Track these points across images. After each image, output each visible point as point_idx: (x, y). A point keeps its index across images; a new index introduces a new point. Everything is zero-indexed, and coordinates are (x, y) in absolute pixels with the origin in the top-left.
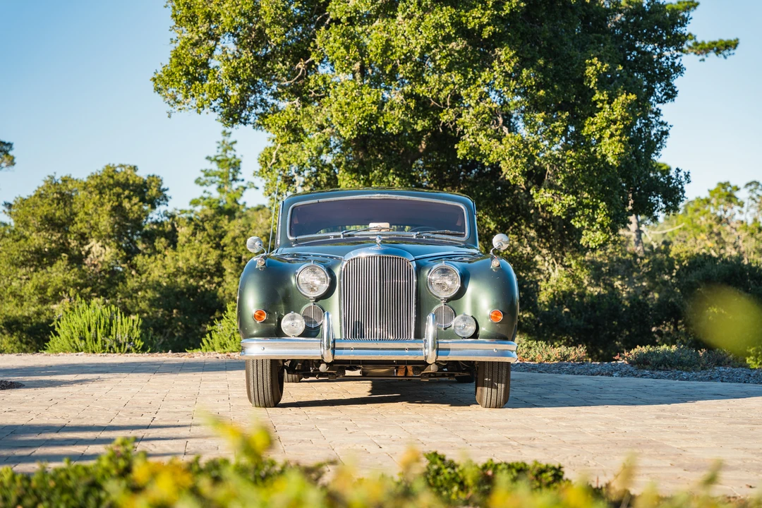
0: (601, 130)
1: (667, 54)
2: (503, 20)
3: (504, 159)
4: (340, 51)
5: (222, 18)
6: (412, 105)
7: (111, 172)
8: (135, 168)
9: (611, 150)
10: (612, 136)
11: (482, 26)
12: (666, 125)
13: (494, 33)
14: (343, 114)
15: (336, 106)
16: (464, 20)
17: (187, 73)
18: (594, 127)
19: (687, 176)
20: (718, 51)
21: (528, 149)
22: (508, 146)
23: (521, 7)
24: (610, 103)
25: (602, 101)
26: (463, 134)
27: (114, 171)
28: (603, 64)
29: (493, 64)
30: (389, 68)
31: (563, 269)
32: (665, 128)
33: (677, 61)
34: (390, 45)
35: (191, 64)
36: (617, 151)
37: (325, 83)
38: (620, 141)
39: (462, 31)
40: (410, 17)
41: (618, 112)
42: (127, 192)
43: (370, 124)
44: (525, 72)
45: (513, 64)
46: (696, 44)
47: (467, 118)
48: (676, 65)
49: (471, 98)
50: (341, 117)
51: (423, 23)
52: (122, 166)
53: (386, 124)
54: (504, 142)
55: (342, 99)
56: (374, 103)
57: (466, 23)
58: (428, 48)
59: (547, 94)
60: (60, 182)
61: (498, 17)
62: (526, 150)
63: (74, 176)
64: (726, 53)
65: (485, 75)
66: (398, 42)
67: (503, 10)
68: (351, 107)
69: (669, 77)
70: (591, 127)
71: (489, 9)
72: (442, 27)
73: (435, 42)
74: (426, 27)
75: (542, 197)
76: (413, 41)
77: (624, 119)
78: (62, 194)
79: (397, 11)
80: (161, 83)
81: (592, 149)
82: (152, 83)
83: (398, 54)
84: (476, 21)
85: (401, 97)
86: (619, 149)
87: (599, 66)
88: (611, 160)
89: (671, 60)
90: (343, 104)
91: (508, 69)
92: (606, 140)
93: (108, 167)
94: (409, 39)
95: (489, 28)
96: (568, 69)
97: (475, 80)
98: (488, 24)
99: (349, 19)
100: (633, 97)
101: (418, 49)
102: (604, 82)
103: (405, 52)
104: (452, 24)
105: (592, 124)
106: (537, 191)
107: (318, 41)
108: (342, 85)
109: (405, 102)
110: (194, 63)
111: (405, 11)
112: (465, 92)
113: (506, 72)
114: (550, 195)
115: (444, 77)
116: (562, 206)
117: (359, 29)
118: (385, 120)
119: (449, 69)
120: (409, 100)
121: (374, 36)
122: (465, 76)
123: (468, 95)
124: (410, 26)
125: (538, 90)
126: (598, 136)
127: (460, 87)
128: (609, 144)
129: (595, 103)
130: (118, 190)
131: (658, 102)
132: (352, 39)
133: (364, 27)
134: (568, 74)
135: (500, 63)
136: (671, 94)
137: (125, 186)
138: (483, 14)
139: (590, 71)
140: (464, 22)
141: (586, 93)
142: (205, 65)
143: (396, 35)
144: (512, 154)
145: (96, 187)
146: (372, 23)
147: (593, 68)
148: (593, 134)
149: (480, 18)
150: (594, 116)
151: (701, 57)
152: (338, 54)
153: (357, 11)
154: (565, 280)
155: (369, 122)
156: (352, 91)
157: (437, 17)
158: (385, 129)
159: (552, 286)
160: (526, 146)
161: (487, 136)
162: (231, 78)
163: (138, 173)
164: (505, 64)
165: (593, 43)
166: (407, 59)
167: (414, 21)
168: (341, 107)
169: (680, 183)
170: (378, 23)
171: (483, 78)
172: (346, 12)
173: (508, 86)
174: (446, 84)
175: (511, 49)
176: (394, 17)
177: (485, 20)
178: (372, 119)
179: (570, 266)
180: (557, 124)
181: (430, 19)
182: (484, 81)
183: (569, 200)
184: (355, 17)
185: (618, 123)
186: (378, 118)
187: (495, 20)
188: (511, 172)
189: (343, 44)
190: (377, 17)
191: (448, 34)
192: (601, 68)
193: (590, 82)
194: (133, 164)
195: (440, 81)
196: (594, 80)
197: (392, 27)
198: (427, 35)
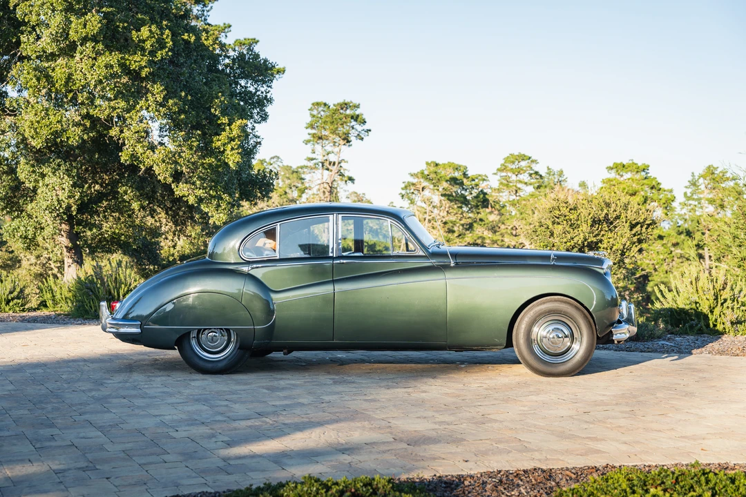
0: (224, 145)
1: (263, 89)
2: (156, 64)
3: (158, 165)
4: (33, 81)
6: (88, 124)
9: (232, 159)
10: (232, 149)
11: (141, 68)
12: (259, 137)
13: (150, 73)
14: (34, 130)
15: (28, 123)
16: (128, 62)
18: (220, 143)
19: (276, 174)
21: (175, 158)
22: (161, 156)
23: (169, 56)
24: (229, 125)
25: (224, 124)
26: (124, 144)
28: (225, 98)
29: (148, 95)
30: (70, 95)
31: (185, 238)
32: (259, 140)
33: (269, 95)
34: (71, 78)
36: (236, 160)
38: (238, 153)
39: (126, 71)
41: (235, 132)
43: (56, 138)
44: (171, 101)
45: (162, 96)
47: (127, 133)
48: (268, 97)
49: (132, 119)
51: (96, 63)
53: (68, 138)
54: (157, 152)
56: (58, 122)
57: (129, 65)
58: (100, 82)
59: (186, 117)
61: (153, 62)
62: (173, 158)
64: (277, 76)
65: (142, 103)
66: (77, 76)
67: (156, 56)
68: (40, 125)
69: (263, 105)
70: (217, 143)
71: (146, 56)
72: (112, 67)
73: (106, 78)
74: (99, 67)
75: (181, 190)
76: (89, 76)
79: (75, 53)
83: (77, 85)
84: (137, 64)
85: (79, 118)
86: (238, 158)
87: (222, 99)
88: (232, 165)
89: (264, 93)
90: (34, 122)
91: (159, 99)
92: (228, 152)
94: (86, 74)
95: (146, 69)
96: (199, 99)
97: (135, 106)
98: (146, 67)
99: (38, 57)
100: (246, 121)
101: (93, 83)
103: (83, 84)
104: (119, 65)
105: (218, 140)
106: (177, 187)
107: (13, 72)
108: (32, 106)
109: (82, 122)
111: (81, 54)
112: (128, 115)
113: (157, 102)
114: (186, 189)
115: (112, 103)
116: (196, 196)
117: (46, 65)
118: (68, 136)
119: (116, 98)
120: (85, 121)
121: (59, 69)
122: (127, 101)
123: (131, 117)
124: (86, 65)
125: (180, 115)
126: (222, 149)
127: (124, 111)
128: (231, 155)
129: (220, 125)
131: (255, 122)
132: (41, 72)
133: (50, 63)
134: (198, 103)
135: (153, 94)
136: (264, 118)
138: (142, 59)
139: (216, 102)
140: (128, 64)
141: (212, 119)
143: (76, 72)
144: (164, 161)
147: (219, 101)
148: (219, 148)
149: (140, 61)
150: (219, 135)
152: (31, 83)
153: (45, 52)
154: (187, 246)
155: (55, 136)
156: (41, 112)
157: (108, 59)
158: (67, 142)
159: (178, 252)
160: (174, 156)
161: (143, 146)
164: (157, 96)
165: (215, 81)
166: (84, 89)
168: (32, 124)
169: (272, 179)
170: (60, 61)
171: (140, 105)
172: (35, 52)
173: (159, 112)
174: (114, 109)
175: (161, 85)
176: (73, 57)
177: (143, 64)
178: (56, 134)
179: (190, 236)
180: (193, 140)
181: (102, 60)
182: (141, 107)
183: (200, 193)
184: (42, 56)
185: (237, 140)
186: (61, 133)
187: (150, 64)
188: (163, 173)
189: (35, 76)
190: (59, 56)
191: (116, 72)
192: (224, 101)
193: (216, 110)
195: (109, 107)
196: (219, 109)
197: (72, 63)
198: (100, 72)
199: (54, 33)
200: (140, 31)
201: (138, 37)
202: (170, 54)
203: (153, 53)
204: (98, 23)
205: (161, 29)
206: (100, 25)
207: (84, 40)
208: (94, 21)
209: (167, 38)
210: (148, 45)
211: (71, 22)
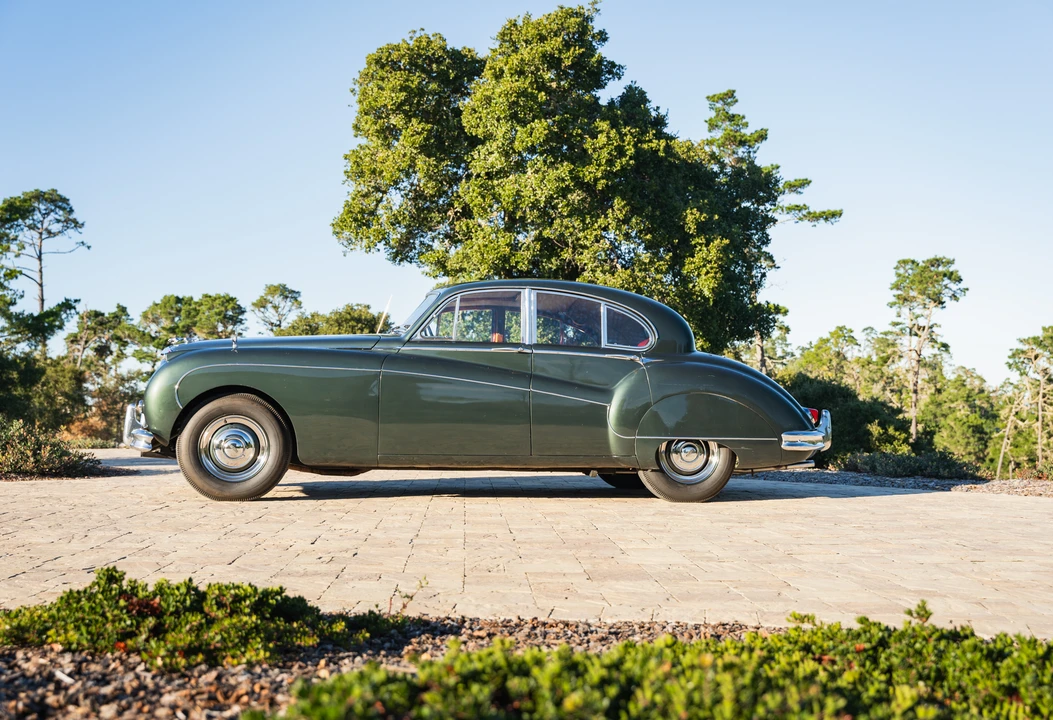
0: (699, 268)
1: (762, 208)
2: (616, 175)
5: (384, 174)
6: (539, 246)
7: (350, 309)
8: (368, 307)
9: (705, 285)
10: (707, 273)
11: (596, 180)
13: (607, 185)
14: (482, 254)
15: (476, 248)
16: (581, 174)
17: (356, 220)
18: (693, 265)
20: (826, 219)
22: (619, 279)
23: (631, 165)
24: (707, 245)
25: (701, 245)
26: (583, 270)
27: (352, 309)
28: (701, 214)
29: (608, 212)
33: (770, 214)
34: (520, 195)
35: (359, 212)
36: (711, 286)
37: (468, 228)
38: (714, 277)
39: (580, 184)
40: (537, 172)
41: (713, 254)
42: (360, 325)
43: (504, 263)
44: (634, 219)
45: (624, 213)
46: (809, 213)
48: (770, 217)
50: (480, 257)
51: (547, 177)
52: (358, 305)
53: (517, 263)
54: (616, 276)
55: (481, 242)
56: (507, 245)
57: (583, 177)
58: (551, 197)
59: (653, 237)
60: (310, 317)
61: (611, 172)
62: (634, 283)
63: (321, 313)
64: (833, 220)
65: (601, 221)
66: (526, 192)
67: (614, 166)
68: (488, 249)
69: (764, 227)
70: (690, 266)
71: (602, 166)
72: (563, 180)
73: (557, 193)
74: (549, 181)
76: (539, 192)
77: (719, 259)
78: (310, 326)
79: (526, 168)
80: (339, 227)
81: (691, 285)
82: (331, 228)
83: (526, 202)
84: (592, 175)
86: (713, 284)
87: (698, 215)
88: (707, 293)
89: (765, 213)
91: (621, 216)
92: (703, 277)
93: (348, 306)
94: (535, 190)
95: (602, 181)
97: (592, 225)
98: (602, 178)
99: (487, 174)
100: (727, 241)
101: (543, 199)
102: (703, 228)
103: (532, 201)
104: (571, 178)
105: (692, 263)
109: (533, 244)
110: (362, 212)
111: (533, 167)
113: (618, 219)
115: (565, 222)
117: (495, 182)
118: (516, 260)
119: (570, 215)
120: (536, 243)
121: (507, 187)
122: (583, 221)
123: (586, 238)
124: (536, 179)
125: (646, 234)
126: (696, 273)
127: (579, 230)
128: (705, 280)
129: (695, 246)
130: (352, 323)
132: (489, 190)
133: (500, 181)
134: (673, 222)
135: (614, 211)
136: (765, 241)
137: (358, 320)
138: (597, 170)
139: (690, 218)
140: (581, 176)
141: (686, 238)
142: (372, 213)
143: (526, 186)
145: (337, 321)
146: (508, 177)
147: (692, 217)
148: (692, 272)
149: (594, 173)
150: (693, 257)
151: (813, 223)
152: (476, 202)
153: (493, 167)
155: (503, 261)
157: (559, 171)
160: (634, 280)
161: (603, 272)
162: (393, 224)
163: (370, 311)
164: (618, 212)
166: (534, 206)
167: (540, 174)
168: (480, 249)
170: (511, 177)
171: (599, 223)
172: (485, 168)
173: (619, 230)
174: (566, 228)
175: (623, 200)
176: (525, 173)
177: (599, 175)
178: (505, 259)
180: (662, 263)
181: (553, 173)
182: (600, 226)
184: (492, 172)
185: (714, 262)
186: (510, 257)
187: (607, 175)
189: (480, 194)
190: (510, 173)
191: (567, 186)
192: (700, 217)
193: (690, 228)
194: (367, 304)
195: (562, 225)
196: (693, 227)
197: (522, 180)
198: (550, 187)
199: (500, 145)
200: (597, 138)
201: (593, 144)
202: (632, 162)
203: (610, 162)
204: (545, 129)
205: (622, 136)
206: (546, 132)
207: (532, 150)
208: (540, 127)
209: (628, 144)
210: (605, 154)
211: (516, 131)
